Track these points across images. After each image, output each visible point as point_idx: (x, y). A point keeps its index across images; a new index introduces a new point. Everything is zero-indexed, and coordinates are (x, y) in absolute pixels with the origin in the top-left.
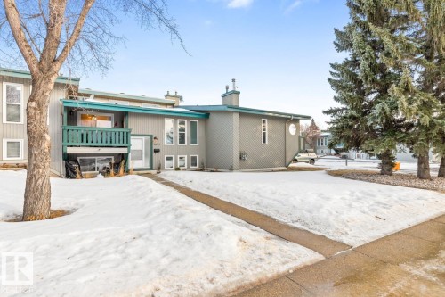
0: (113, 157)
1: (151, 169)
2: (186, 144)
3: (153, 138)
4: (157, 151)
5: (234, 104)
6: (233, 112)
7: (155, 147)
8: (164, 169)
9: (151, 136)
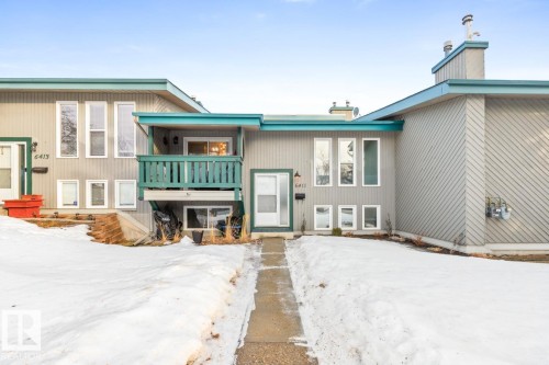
0: (231, 207)
1: (291, 229)
2: (355, 184)
3: (293, 175)
4: (300, 197)
5: (471, 76)
6: (467, 96)
7: (296, 191)
8: (312, 229)
9: (290, 171)
